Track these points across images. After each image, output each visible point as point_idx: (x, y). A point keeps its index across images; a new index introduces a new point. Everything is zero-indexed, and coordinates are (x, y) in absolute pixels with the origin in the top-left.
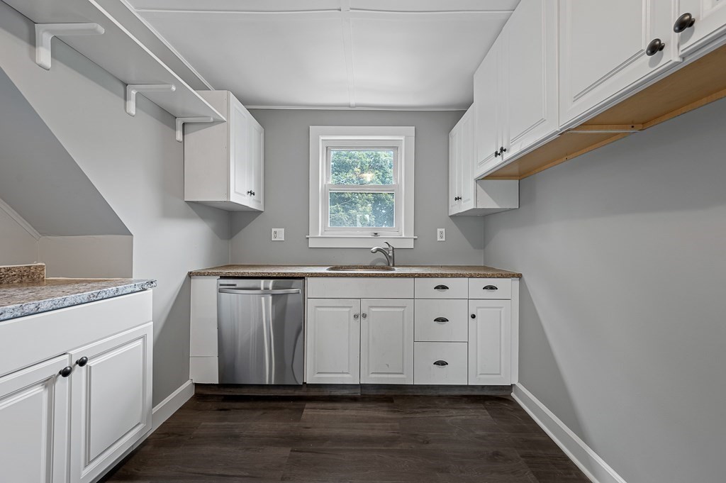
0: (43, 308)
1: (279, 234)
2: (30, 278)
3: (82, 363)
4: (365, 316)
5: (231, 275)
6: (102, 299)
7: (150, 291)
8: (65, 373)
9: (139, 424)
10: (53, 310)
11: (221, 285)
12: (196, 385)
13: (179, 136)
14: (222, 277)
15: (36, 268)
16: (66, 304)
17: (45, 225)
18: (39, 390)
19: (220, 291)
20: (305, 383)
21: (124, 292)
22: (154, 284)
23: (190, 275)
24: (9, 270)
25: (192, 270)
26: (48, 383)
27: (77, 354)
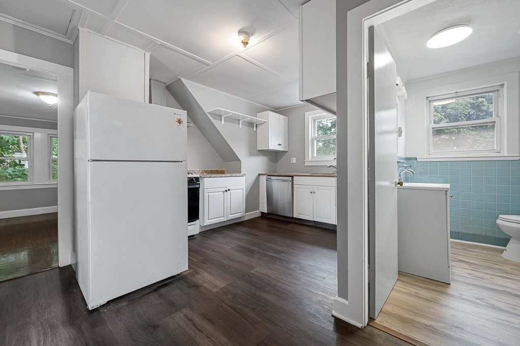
0: (222, 176)
1: (294, 160)
2: (222, 172)
3: (229, 190)
4: (314, 193)
5: (270, 175)
6: (233, 177)
8: (226, 191)
11: (267, 178)
12: (262, 212)
13: (255, 129)
14: (268, 176)
15: (223, 170)
16: (226, 176)
17: (225, 160)
18: (222, 193)
19: (267, 180)
20: (293, 217)
21: (238, 176)
23: (259, 175)
25: (259, 173)
26: (223, 192)
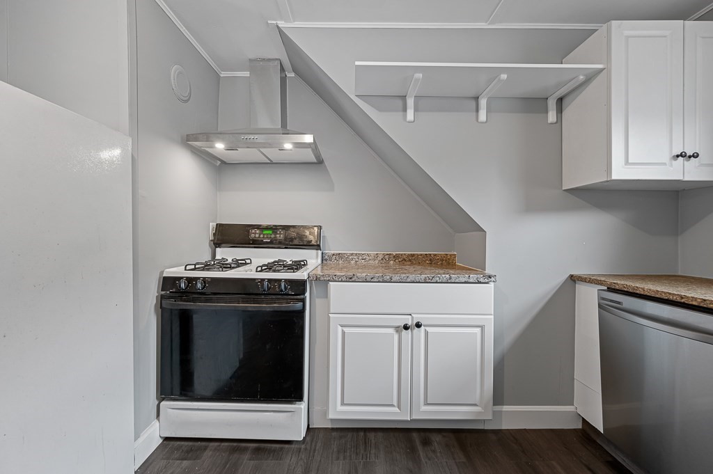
0: (394, 279)
2: (447, 261)
3: (418, 325)
5: (617, 287)
6: (436, 282)
7: (492, 285)
8: (407, 327)
9: (475, 405)
10: (400, 282)
11: (603, 299)
12: (583, 419)
13: (552, 117)
14: (610, 290)
15: (451, 255)
16: (409, 280)
18: (392, 331)
19: (600, 306)
21: (457, 281)
22: (493, 279)
23: (573, 279)
24: (435, 255)
25: (576, 272)
26: (397, 328)
27: (417, 318)
